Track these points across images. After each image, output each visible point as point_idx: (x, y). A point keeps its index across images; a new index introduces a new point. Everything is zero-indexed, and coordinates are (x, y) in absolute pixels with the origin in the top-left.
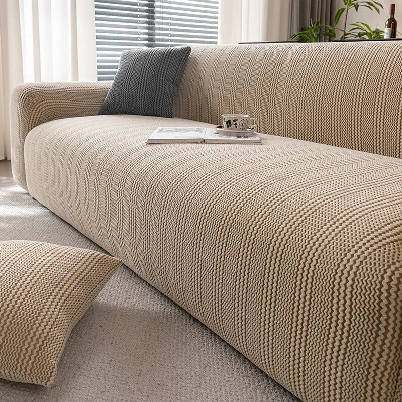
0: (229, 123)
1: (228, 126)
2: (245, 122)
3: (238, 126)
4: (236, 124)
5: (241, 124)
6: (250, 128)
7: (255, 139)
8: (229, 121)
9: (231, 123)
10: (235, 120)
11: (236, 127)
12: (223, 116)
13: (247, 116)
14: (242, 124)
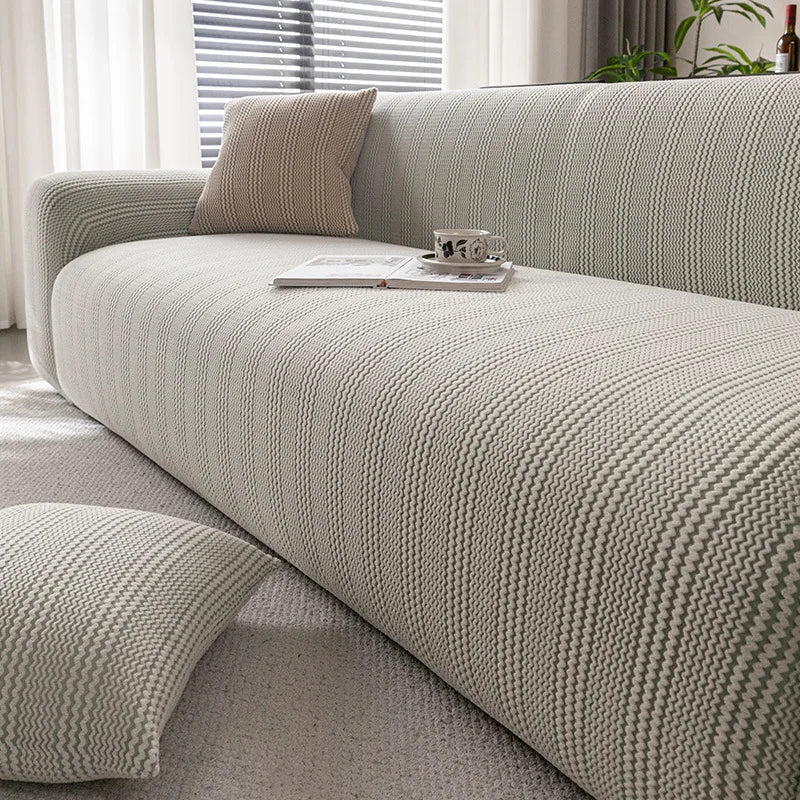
0: (448, 248)
1: (446, 255)
2: (481, 245)
3: (467, 254)
4: (464, 250)
5: (473, 249)
6: (493, 258)
8: (450, 243)
9: (454, 247)
10: (461, 242)
11: (464, 256)
12: (437, 234)
13: (486, 232)
14: (476, 250)
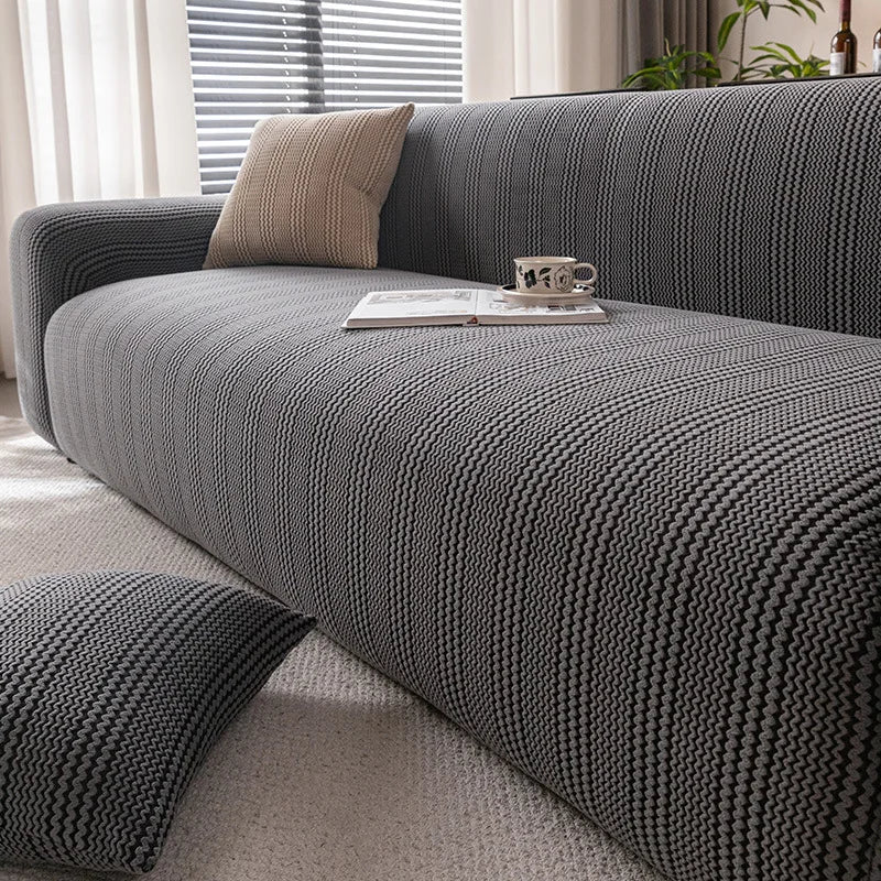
0: (531, 278)
1: (528, 285)
2: (566, 273)
3: (551, 283)
4: (547, 278)
5: (558, 278)
6: (580, 287)
7: (591, 311)
8: (532, 272)
9: (537, 276)
10: (546, 270)
11: (548, 285)
12: (518, 262)
13: (571, 259)
14: (561, 279)
